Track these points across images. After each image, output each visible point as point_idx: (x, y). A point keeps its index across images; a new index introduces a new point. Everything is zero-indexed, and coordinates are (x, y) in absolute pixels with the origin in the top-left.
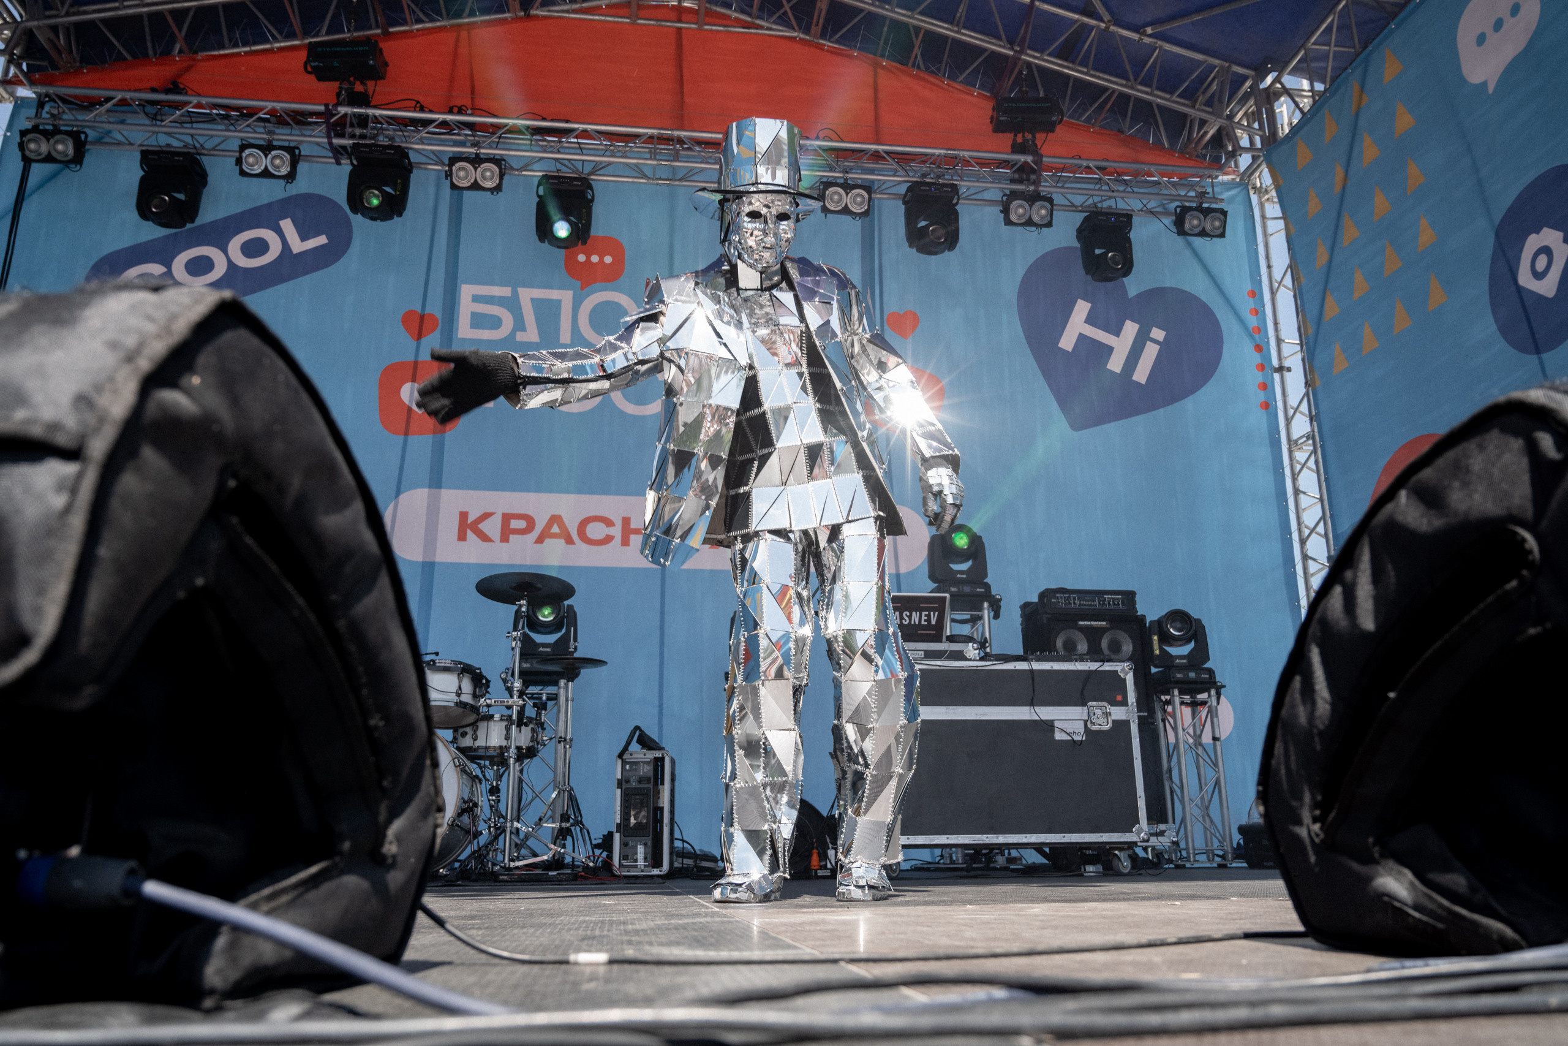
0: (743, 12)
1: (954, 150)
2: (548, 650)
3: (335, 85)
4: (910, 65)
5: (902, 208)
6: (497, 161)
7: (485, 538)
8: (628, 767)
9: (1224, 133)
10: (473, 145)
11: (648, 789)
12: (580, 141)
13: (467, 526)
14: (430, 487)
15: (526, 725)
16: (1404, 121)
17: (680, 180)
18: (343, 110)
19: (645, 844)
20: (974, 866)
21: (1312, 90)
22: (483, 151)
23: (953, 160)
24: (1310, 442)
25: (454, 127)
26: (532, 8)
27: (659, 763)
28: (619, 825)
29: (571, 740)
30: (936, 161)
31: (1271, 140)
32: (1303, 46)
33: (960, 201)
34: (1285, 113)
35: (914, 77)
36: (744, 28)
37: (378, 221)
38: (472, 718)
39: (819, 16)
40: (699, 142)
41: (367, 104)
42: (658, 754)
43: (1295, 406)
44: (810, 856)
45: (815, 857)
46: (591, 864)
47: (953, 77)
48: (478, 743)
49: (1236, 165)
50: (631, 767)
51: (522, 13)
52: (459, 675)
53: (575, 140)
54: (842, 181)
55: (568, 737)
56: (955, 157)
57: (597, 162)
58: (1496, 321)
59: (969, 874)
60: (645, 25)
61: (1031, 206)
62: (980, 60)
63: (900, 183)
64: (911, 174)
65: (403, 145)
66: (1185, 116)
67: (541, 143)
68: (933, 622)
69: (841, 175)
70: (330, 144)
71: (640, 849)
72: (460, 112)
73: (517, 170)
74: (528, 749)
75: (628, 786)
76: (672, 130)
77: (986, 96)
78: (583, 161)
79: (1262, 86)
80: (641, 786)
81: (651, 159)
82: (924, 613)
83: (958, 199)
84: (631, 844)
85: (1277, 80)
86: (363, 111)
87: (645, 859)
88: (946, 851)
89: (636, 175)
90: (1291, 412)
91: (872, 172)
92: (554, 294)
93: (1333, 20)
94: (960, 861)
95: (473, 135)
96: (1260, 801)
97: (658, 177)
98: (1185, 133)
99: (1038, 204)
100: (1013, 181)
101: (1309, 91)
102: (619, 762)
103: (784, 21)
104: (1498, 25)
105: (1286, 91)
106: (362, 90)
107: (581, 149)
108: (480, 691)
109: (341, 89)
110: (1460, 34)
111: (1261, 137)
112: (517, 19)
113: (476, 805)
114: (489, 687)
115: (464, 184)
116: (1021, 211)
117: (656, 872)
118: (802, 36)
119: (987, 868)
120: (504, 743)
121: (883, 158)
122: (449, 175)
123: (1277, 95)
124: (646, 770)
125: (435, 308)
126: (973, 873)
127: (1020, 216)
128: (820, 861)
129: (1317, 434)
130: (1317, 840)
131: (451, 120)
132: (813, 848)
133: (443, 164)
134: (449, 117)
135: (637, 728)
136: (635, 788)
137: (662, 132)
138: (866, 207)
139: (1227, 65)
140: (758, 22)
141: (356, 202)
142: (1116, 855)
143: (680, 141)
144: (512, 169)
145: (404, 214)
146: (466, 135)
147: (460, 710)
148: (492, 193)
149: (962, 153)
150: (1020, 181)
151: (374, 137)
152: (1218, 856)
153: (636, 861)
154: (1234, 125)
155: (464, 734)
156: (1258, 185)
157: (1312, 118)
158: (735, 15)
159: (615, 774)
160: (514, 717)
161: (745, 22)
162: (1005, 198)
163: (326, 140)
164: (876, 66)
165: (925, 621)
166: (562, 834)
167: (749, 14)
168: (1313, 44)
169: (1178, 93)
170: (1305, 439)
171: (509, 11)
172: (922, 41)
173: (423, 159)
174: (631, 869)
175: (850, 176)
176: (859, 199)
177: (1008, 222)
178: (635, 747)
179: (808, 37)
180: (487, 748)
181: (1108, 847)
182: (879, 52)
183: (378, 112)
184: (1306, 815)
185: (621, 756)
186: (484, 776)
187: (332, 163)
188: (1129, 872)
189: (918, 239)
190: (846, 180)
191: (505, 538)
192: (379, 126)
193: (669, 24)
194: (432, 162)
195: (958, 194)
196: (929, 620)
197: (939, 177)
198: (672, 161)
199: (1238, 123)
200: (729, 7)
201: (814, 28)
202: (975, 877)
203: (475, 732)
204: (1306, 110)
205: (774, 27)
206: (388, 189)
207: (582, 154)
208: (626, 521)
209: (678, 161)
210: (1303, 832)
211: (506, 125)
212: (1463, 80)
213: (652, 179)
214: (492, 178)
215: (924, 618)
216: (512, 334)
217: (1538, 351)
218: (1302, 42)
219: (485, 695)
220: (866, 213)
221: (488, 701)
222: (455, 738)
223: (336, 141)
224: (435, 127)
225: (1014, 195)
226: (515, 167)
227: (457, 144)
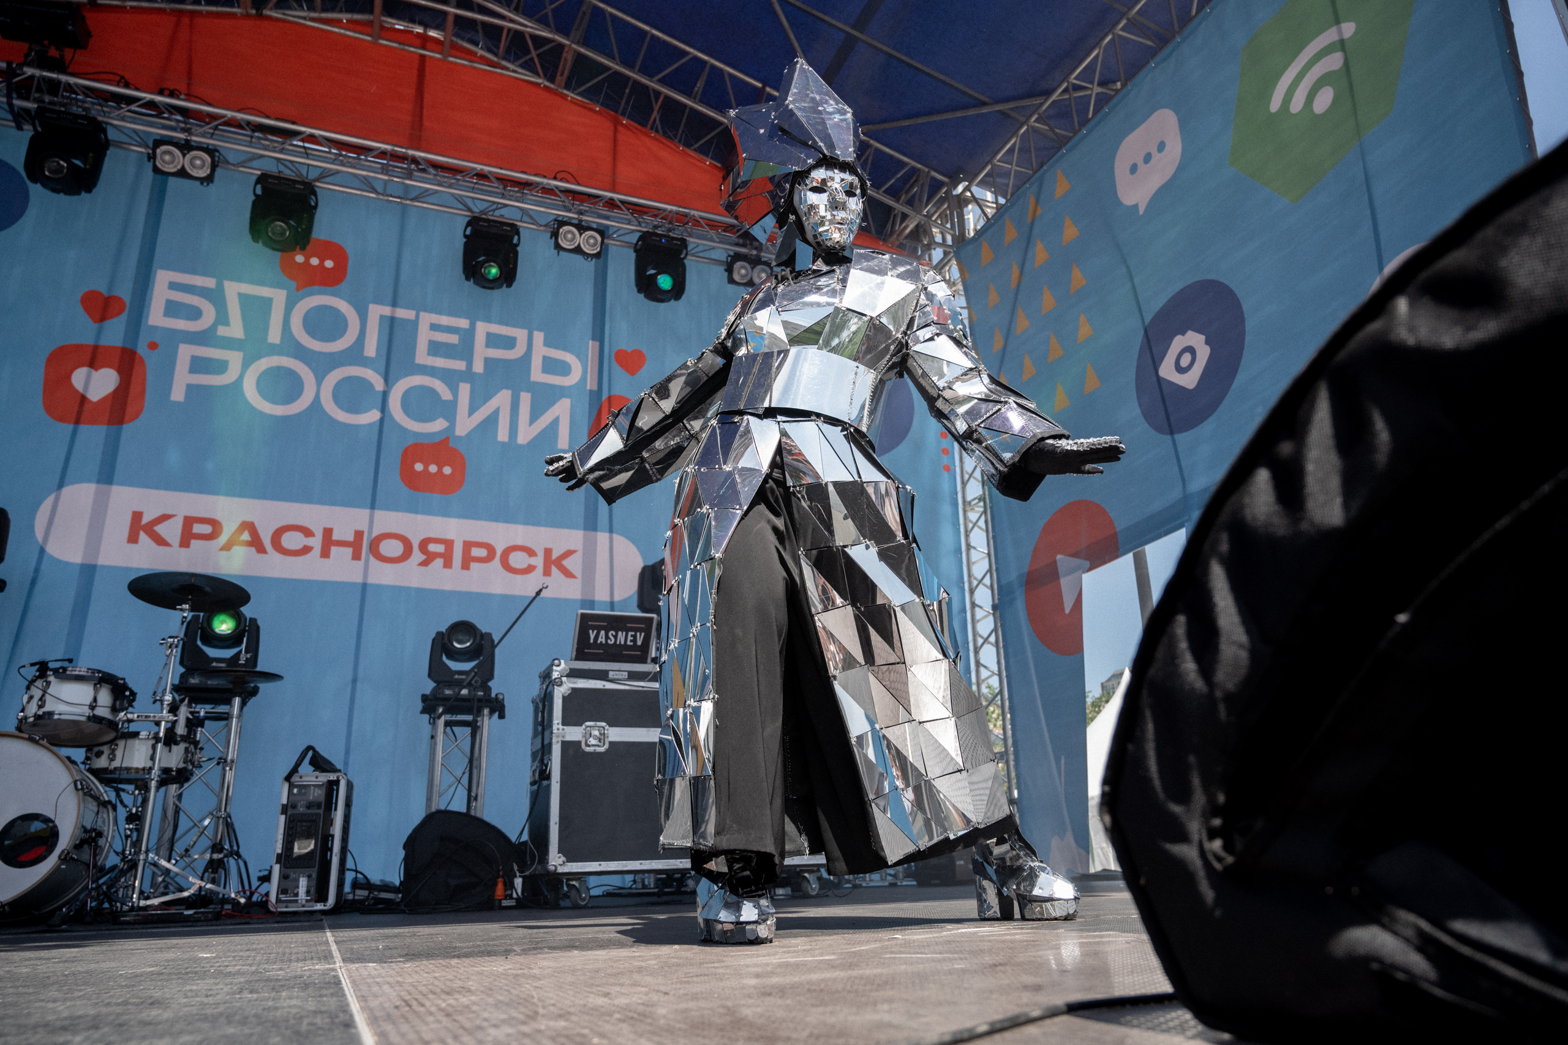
0: (489, 51)
1: (685, 208)
2: (223, 665)
3: (25, 46)
4: (649, 126)
5: (632, 255)
6: (211, 151)
7: (160, 541)
8: (295, 791)
9: (921, 230)
10: (184, 130)
11: (318, 815)
12: (307, 145)
13: (138, 527)
14: (98, 482)
15: (176, 743)
16: (1070, 232)
17: (412, 200)
18: (29, 71)
19: (309, 877)
20: (666, 890)
21: (996, 202)
22: (194, 138)
23: (683, 219)
24: (982, 504)
25: (165, 110)
26: (265, 8)
27: (332, 786)
28: (279, 856)
29: (232, 761)
30: (666, 216)
31: (961, 239)
32: (989, 162)
33: (688, 257)
34: (973, 219)
35: (654, 138)
36: (489, 66)
37: (62, 195)
38: (112, 735)
39: (564, 69)
40: (436, 166)
41: (63, 70)
42: (332, 777)
43: (970, 472)
44: (495, 884)
45: (500, 887)
46: (243, 901)
47: (688, 145)
48: (116, 764)
49: (930, 260)
50: (299, 791)
51: (254, 12)
52: (95, 685)
53: (301, 144)
54: (576, 222)
55: (230, 758)
56: (686, 215)
57: (325, 169)
58: (1140, 406)
59: (660, 900)
60: (386, 46)
61: (753, 268)
62: (712, 134)
63: (633, 231)
64: (643, 225)
65: (100, 118)
66: (890, 209)
67: (263, 142)
68: (639, 643)
69: (576, 216)
70: (10, 105)
71: (303, 882)
72: (172, 94)
73: (234, 165)
74: (179, 771)
75: (295, 811)
76: (407, 148)
77: (717, 167)
78: (309, 165)
79: (955, 193)
80: (309, 811)
81: (382, 173)
82: (630, 634)
83: (687, 254)
84: (293, 876)
85: (968, 189)
86: (54, 76)
87: (308, 893)
88: (639, 877)
89: (368, 189)
90: (966, 477)
91: (607, 218)
92: (265, 292)
93: (1016, 142)
94: (652, 886)
95: (185, 123)
96: (1105, 809)
97: (389, 192)
98: (889, 226)
99: (759, 267)
100: (737, 245)
101: (993, 202)
102: (286, 785)
103: (529, 66)
104: (1148, 158)
105: (975, 200)
106: (57, 56)
107: (307, 153)
108: (122, 704)
109: (30, 50)
110: (1117, 164)
111: (953, 236)
112: (248, 16)
113: (100, 834)
114: (134, 700)
115: (171, 169)
116: (743, 271)
117: (319, 906)
118: (547, 84)
119: (678, 892)
120: (149, 764)
121: (619, 208)
122: (152, 157)
123: (967, 202)
124: (318, 795)
125: (124, 291)
126: (666, 898)
127: (743, 276)
128: (506, 890)
129: (987, 497)
130: (1218, 866)
131: (160, 102)
132: (498, 877)
133: (147, 146)
134: (158, 98)
135: (310, 748)
136: (302, 814)
137: (396, 149)
138: (598, 250)
139: (927, 170)
140: (504, 63)
141: (34, 168)
142: (805, 877)
143: (415, 161)
144: (228, 163)
145: (95, 190)
146: (178, 121)
147: (94, 727)
148: (202, 184)
149: (693, 212)
150: (744, 246)
151: (64, 105)
152: (890, 875)
153: (297, 895)
154: (931, 223)
155: (99, 754)
156: (948, 278)
157: (993, 224)
158: (480, 52)
159: (280, 798)
160: (161, 734)
161: (492, 61)
162: (729, 259)
163: (4, 100)
164: (616, 123)
165: (631, 641)
166: (215, 868)
167: (496, 55)
168: (999, 161)
169: (884, 189)
170: (977, 501)
171: (239, 7)
172: (660, 107)
173: (123, 138)
174: (290, 905)
175: (584, 218)
176: (592, 241)
177: (731, 281)
178: (306, 768)
179: (552, 86)
180: (128, 769)
181: (798, 869)
182: (620, 111)
183: (72, 80)
184: (1195, 827)
185: (288, 778)
186: (122, 802)
187: (12, 127)
188: (817, 894)
189: (646, 286)
190: (580, 221)
191: (185, 543)
192: (74, 96)
193: (412, 49)
194: (134, 143)
195: (686, 247)
196: (634, 640)
197: (670, 230)
198: (404, 178)
199: (935, 221)
200: (476, 44)
201: (558, 78)
202: (667, 903)
203: (113, 752)
204: (990, 217)
205: (520, 70)
206: (77, 162)
207: (308, 158)
208: (328, 532)
209: (411, 179)
210: (1188, 852)
211: (223, 116)
212: (1118, 203)
213: (382, 195)
214: (203, 166)
215: (630, 638)
216: (214, 327)
217: (1172, 433)
218: (988, 158)
219: (127, 709)
220: (598, 255)
221: (130, 716)
222: (87, 758)
223: (18, 103)
224: (139, 106)
225: (737, 257)
226: (231, 160)
227: (165, 127)
